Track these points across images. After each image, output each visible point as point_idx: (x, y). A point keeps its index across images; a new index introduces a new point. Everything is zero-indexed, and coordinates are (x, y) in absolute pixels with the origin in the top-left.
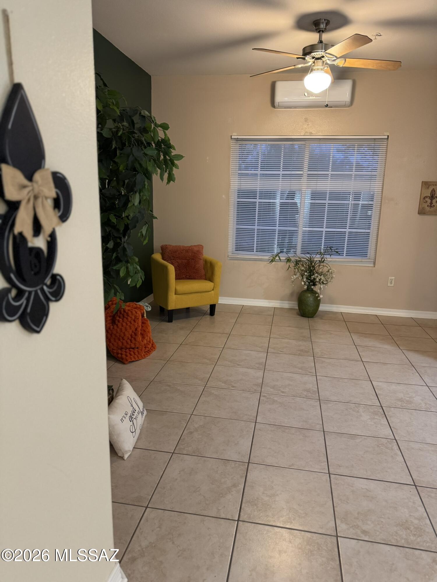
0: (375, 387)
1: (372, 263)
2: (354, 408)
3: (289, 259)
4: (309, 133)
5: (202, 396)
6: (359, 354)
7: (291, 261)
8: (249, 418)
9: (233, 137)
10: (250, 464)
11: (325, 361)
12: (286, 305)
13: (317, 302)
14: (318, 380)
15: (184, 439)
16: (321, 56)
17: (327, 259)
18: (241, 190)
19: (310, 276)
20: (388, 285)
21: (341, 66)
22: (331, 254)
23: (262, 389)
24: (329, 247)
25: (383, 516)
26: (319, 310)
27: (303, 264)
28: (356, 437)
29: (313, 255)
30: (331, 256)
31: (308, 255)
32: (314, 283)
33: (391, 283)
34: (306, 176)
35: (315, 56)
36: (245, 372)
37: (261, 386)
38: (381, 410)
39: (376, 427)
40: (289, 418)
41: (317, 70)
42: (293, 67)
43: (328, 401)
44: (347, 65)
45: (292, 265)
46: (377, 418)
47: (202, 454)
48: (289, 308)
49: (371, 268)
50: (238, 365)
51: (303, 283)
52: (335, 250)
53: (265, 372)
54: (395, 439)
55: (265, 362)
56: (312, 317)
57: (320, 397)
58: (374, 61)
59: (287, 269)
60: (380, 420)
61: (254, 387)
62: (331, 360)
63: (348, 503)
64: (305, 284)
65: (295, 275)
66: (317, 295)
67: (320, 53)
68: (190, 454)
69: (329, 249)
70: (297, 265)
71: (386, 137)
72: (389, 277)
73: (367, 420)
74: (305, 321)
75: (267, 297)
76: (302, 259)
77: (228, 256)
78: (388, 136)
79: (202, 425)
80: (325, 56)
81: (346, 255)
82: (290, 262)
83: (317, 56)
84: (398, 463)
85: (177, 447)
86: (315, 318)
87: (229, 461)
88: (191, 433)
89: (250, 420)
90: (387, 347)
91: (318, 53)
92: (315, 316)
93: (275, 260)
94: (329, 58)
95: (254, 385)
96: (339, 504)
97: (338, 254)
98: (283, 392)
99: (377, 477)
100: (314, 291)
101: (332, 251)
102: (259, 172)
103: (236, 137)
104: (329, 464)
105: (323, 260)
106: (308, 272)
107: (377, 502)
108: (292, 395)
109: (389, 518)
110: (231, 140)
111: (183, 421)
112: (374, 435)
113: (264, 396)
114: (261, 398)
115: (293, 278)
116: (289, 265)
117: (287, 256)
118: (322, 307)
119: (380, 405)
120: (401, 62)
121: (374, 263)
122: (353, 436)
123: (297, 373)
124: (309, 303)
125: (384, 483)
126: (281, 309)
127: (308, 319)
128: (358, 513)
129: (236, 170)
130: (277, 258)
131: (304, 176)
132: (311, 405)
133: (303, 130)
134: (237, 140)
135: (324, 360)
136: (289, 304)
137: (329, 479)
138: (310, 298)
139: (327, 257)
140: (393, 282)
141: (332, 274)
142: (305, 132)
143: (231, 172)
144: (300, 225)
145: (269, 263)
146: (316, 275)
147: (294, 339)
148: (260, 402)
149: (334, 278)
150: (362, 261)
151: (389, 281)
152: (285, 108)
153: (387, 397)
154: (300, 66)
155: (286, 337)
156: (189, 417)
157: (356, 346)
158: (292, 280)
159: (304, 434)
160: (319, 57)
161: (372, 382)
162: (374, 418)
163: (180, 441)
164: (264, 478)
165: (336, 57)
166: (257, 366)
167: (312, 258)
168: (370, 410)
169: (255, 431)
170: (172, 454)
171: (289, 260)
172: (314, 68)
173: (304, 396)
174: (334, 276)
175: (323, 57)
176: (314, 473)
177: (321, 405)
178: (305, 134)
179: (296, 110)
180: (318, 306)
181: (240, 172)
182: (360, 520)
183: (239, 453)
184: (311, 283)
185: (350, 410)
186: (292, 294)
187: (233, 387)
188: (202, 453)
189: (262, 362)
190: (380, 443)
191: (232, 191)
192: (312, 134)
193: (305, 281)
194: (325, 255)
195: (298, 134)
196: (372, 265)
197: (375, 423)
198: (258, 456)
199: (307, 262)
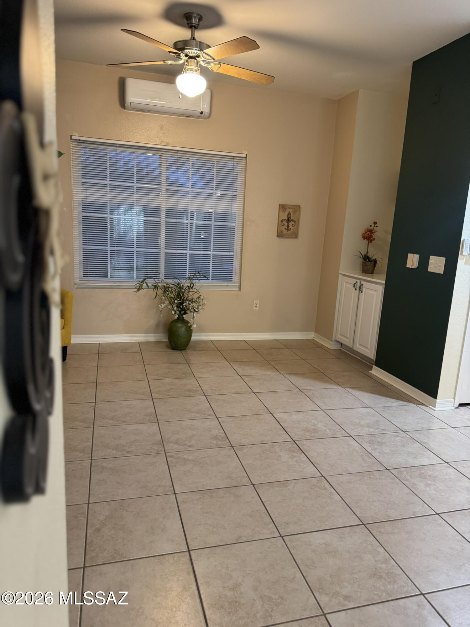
0: (278, 420)
1: (238, 287)
2: (269, 448)
3: (156, 285)
4: (165, 143)
5: (92, 473)
6: (247, 384)
7: (159, 288)
8: (164, 490)
9: (73, 137)
10: (191, 552)
11: (218, 399)
12: (151, 338)
13: (189, 331)
14: (221, 423)
15: (92, 542)
16: (196, 55)
17: (195, 284)
18: (88, 202)
19: (181, 304)
20: (254, 309)
21: (215, 71)
22: (199, 279)
23: (165, 447)
24: (197, 271)
25: (354, 571)
26: (191, 340)
27: (172, 291)
28: (287, 483)
29: (181, 280)
30: (199, 281)
31: (177, 281)
32: (184, 311)
33: (256, 307)
34: (165, 191)
35: (189, 54)
36: (136, 430)
37: (162, 444)
38: (295, 445)
39: (300, 466)
40: (210, 478)
41: (191, 70)
42: (162, 63)
43: (242, 446)
44: (221, 71)
45: (160, 292)
46: (296, 456)
47: (125, 557)
48: (155, 341)
49: (237, 292)
50: (124, 422)
51: (173, 312)
52: (203, 274)
53: (160, 425)
54: (323, 476)
55: (155, 412)
56: (184, 349)
57: (231, 443)
58: (249, 72)
59: (155, 297)
60: (299, 457)
61: (155, 447)
62: (224, 396)
63: (315, 567)
64: (175, 313)
65: (164, 303)
66: (189, 325)
67: (196, 52)
68: (109, 562)
69: (197, 273)
70: (166, 293)
71: (245, 156)
72: (255, 301)
73: (288, 459)
74: (177, 355)
75: (128, 331)
76: (171, 285)
77: (75, 284)
78: (246, 155)
79: (109, 516)
80: (201, 56)
81: (212, 280)
82: (157, 289)
83: (191, 55)
84: (338, 503)
85: (87, 557)
86: (187, 350)
87: (165, 556)
88: (98, 530)
89: (167, 492)
90: (269, 373)
91: (193, 51)
92: (187, 348)
93: (143, 287)
94: (206, 59)
95: (153, 444)
96: (308, 572)
97: (206, 279)
98: (190, 446)
99: (326, 525)
100: (185, 320)
101: (200, 276)
102: (108, 182)
103: (78, 138)
104: (276, 525)
105: (192, 285)
106: (178, 299)
107: (341, 555)
108: (201, 447)
109: (360, 572)
110: (71, 141)
111: (79, 515)
112: (302, 477)
113: (171, 456)
114: (168, 460)
115: (161, 307)
116: (157, 293)
117: (154, 281)
118: (195, 337)
119: (292, 440)
120: (274, 77)
121: (240, 287)
122: (284, 483)
123: (196, 419)
124: (182, 335)
125: (337, 531)
126: (147, 343)
127: (181, 352)
128: (331, 576)
129: (79, 178)
130: (145, 285)
131: (162, 191)
132: (226, 456)
133: (159, 139)
134: (79, 141)
135: (217, 397)
136: (154, 336)
137: (285, 544)
138: (182, 329)
139: (196, 282)
140: (258, 305)
141: (203, 300)
142: (160, 141)
143: (73, 180)
144: (162, 247)
145: (136, 291)
146: (187, 302)
147: (175, 378)
148: (169, 465)
149: (206, 305)
150: (228, 285)
151: (255, 305)
152: (137, 111)
153: (294, 429)
154: (169, 62)
155: (167, 377)
156: (87, 508)
157: (240, 376)
158: (160, 309)
159: (234, 494)
160: (193, 56)
161: (273, 414)
162: (293, 456)
163: (87, 546)
164: (216, 566)
165: (214, 59)
166: (148, 418)
167: (180, 283)
168: (285, 447)
169: (179, 505)
170: (82, 570)
171: (156, 287)
172: (187, 68)
173: (214, 445)
174: (206, 303)
175: (198, 56)
176: (265, 541)
177: (236, 452)
178: (161, 143)
179: (150, 115)
180: (190, 336)
181: (84, 180)
182: (336, 584)
183: (172, 541)
184: (182, 312)
185: (267, 452)
186: (158, 325)
187: (128, 452)
188: (125, 555)
189: (151, 413)
190: (311, 484)
191: (76, 203)
192: (169, 144)
193: (176, 310)
194: (194, 279)
195: (153, 142)
196: (237, 289)
197: (296, 461)
198: (196, 538)
199: (175, 288)
